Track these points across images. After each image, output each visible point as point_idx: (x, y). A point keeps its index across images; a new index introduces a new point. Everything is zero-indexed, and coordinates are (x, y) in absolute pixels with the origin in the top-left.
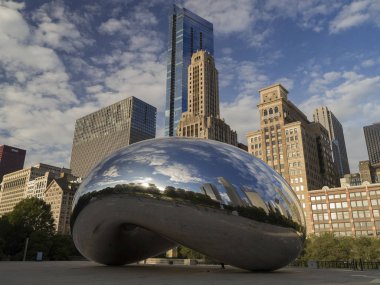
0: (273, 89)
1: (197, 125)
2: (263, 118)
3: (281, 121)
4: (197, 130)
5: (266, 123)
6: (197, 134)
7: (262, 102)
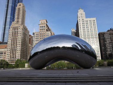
0: (44, 21)
1: (18, 27)
2: (40, 28)
3: (45, 30)
4: (18, 28)
5: (41, 30)
6: (18, 30)
7: (40, 24)
